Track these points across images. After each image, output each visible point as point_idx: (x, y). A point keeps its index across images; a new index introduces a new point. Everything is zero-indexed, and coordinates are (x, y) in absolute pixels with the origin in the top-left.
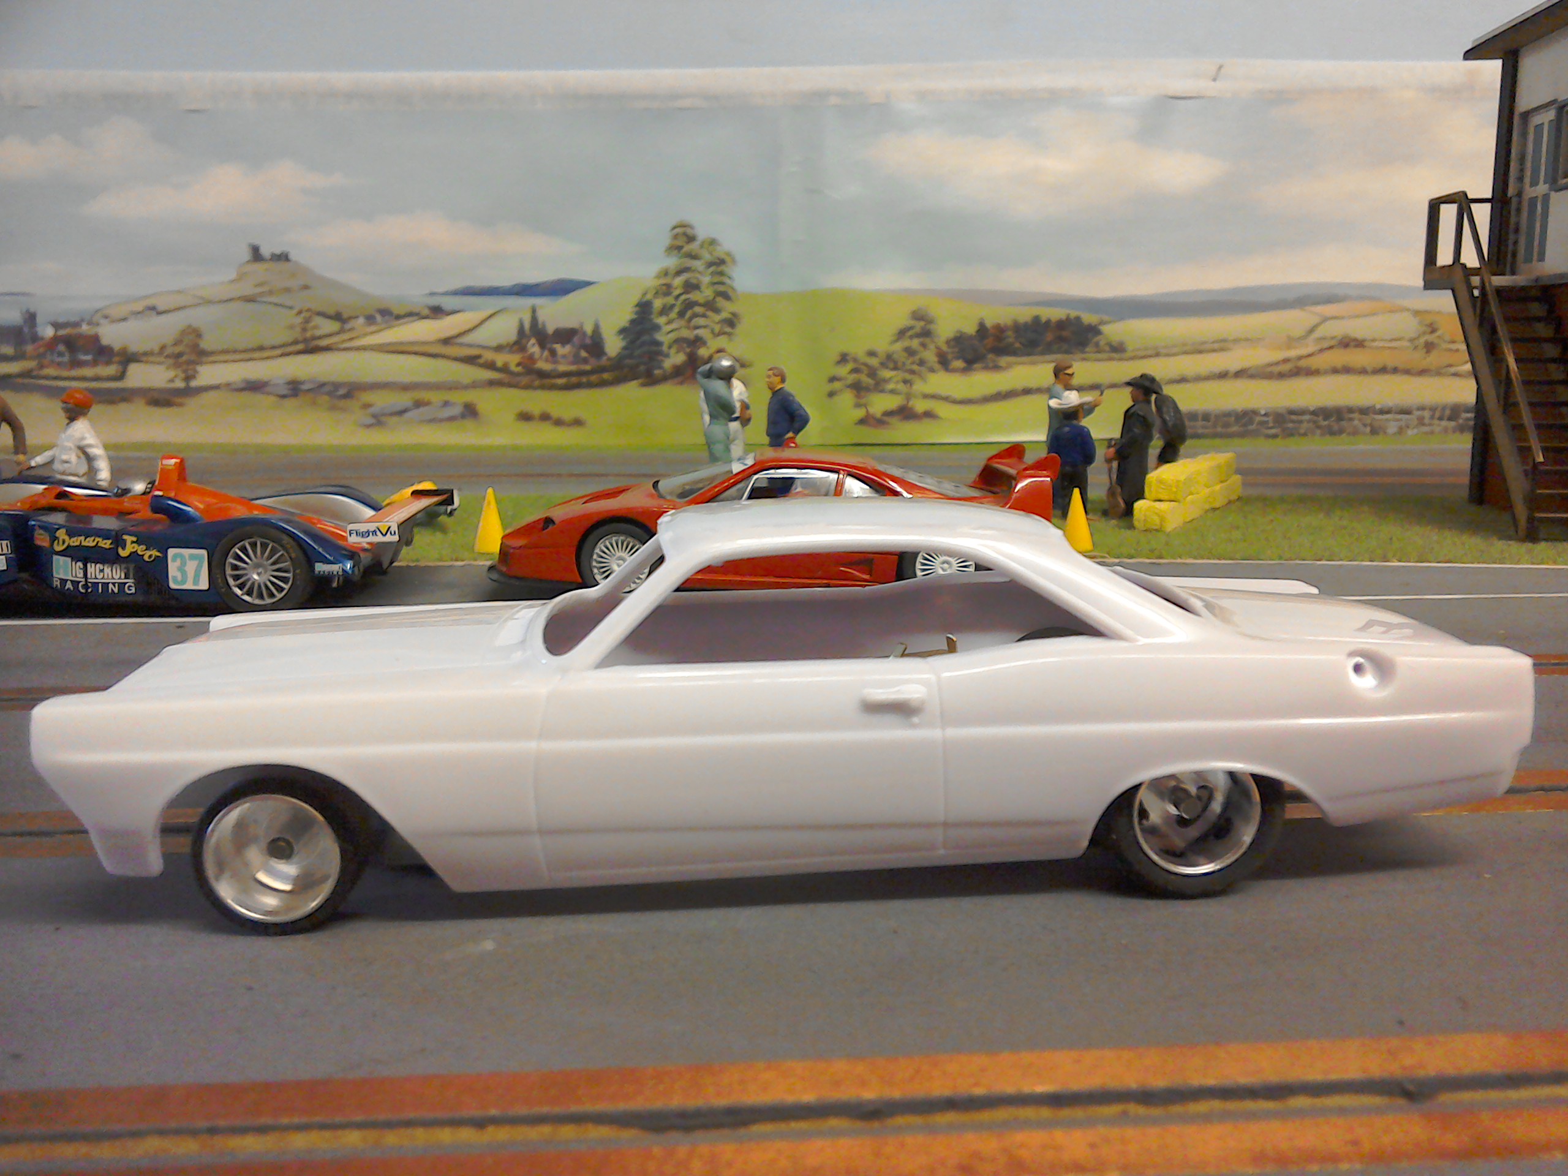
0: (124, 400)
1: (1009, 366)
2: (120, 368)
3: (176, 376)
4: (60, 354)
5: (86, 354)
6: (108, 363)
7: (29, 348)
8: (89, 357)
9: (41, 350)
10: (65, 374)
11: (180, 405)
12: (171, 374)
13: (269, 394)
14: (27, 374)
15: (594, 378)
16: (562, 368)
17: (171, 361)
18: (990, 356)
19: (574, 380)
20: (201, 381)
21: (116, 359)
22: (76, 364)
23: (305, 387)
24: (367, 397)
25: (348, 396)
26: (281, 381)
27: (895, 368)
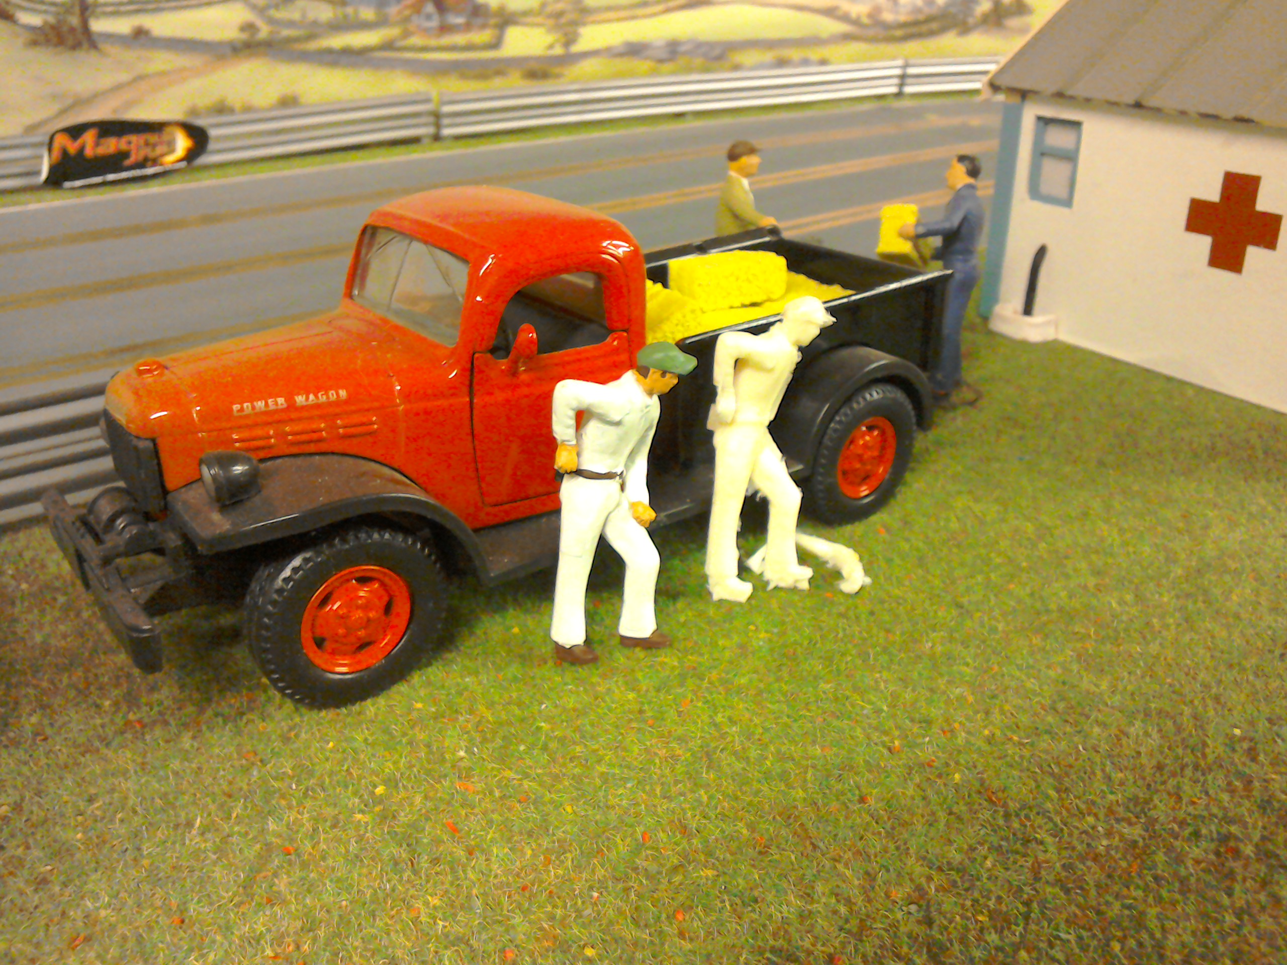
0: (500, 73)
2: (496, 32)
4: (429, 17)
5: (458, 13)
6: (484, 26)
7: (393, 11)
8: (460, 20)
9: (407, 12)
10: (433, 42)
12: (550, 38)
14: (388, 46)
17: (551, 22)
20: (580, 46)
21: (493, 21)
22: (445, 29)
23: (683, 49)
25: (720, 58)
26: (661, 43)
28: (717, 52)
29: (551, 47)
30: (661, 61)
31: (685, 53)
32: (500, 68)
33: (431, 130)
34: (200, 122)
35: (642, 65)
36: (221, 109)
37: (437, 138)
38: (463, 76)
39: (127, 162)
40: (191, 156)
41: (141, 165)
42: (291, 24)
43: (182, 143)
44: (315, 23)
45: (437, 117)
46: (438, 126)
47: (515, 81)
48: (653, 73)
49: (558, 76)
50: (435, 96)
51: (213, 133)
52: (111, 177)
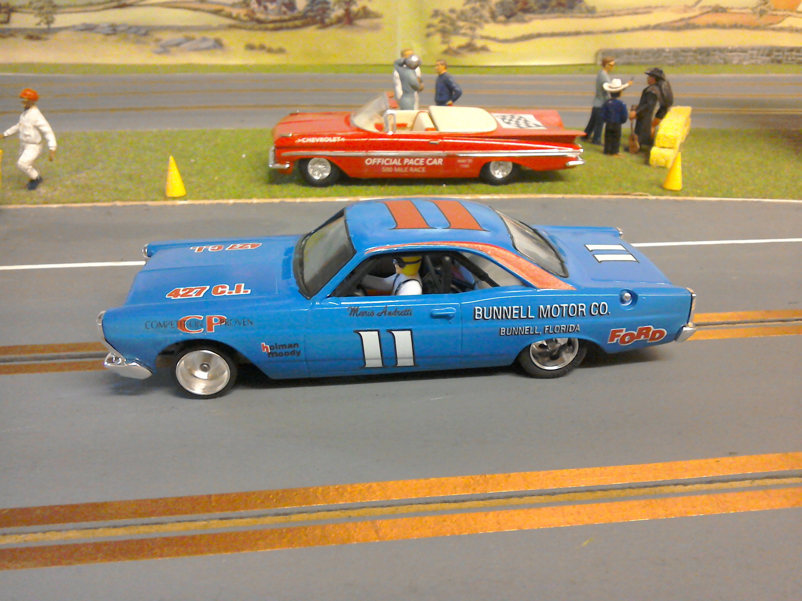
1: (531, 20)
3: (41, 21)
11: (46, 39)
13: (98, 33)
15: (290, 24)
16: (272, 17)
18: (520, 14)
19: (278, 25)
24: (158, 35)
27: (466, 20)
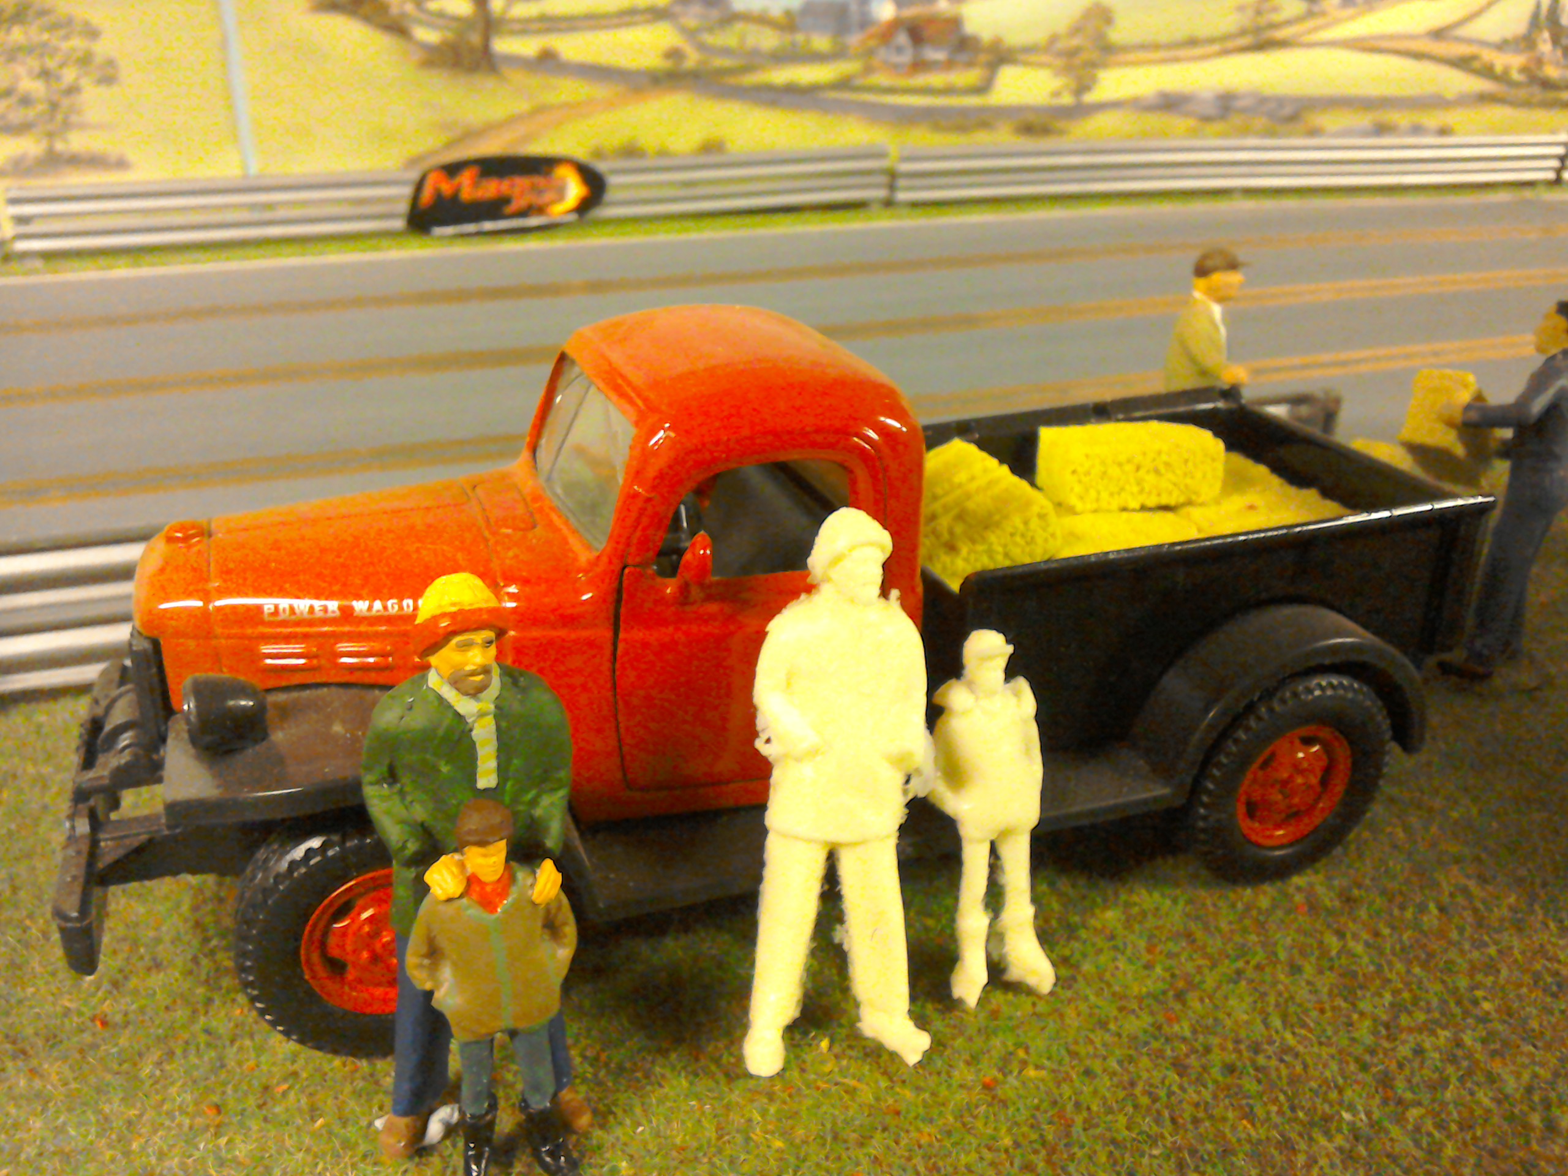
28: (1288, 110)
29: (1056, 94)
30: (1207, 119)
31: (1244, 110)
32: (985, 119)
33: (881, 193)
34: (601, 167)
35: (1180, 124)
36: (631, 151)
37: (889, 203)
38: (937, 128)
39: (508, 210)
40: (584, 207)
41: (523, 213)
42: (726, 52)
43: (575, 190)
44: (755, 53)
45: (893, 177)
46: (892, 187)
47: (1004, 137)
48: (1193, 133)
49: (1062, 132)
50: (894, 151)
51: (613, 180)
52: (488, 226)
